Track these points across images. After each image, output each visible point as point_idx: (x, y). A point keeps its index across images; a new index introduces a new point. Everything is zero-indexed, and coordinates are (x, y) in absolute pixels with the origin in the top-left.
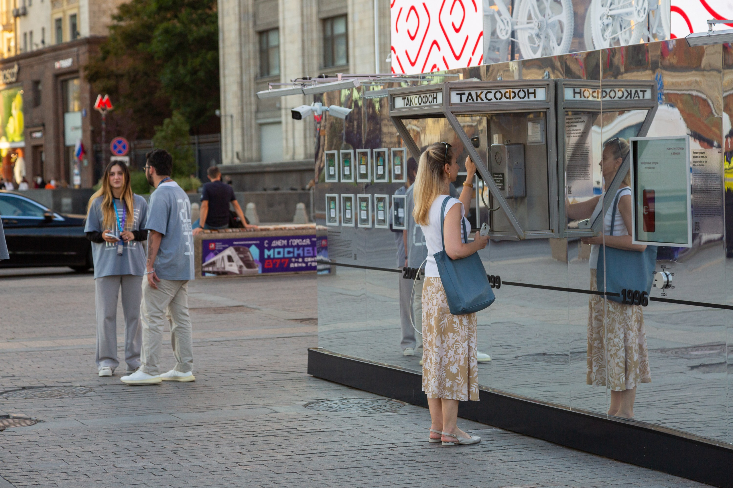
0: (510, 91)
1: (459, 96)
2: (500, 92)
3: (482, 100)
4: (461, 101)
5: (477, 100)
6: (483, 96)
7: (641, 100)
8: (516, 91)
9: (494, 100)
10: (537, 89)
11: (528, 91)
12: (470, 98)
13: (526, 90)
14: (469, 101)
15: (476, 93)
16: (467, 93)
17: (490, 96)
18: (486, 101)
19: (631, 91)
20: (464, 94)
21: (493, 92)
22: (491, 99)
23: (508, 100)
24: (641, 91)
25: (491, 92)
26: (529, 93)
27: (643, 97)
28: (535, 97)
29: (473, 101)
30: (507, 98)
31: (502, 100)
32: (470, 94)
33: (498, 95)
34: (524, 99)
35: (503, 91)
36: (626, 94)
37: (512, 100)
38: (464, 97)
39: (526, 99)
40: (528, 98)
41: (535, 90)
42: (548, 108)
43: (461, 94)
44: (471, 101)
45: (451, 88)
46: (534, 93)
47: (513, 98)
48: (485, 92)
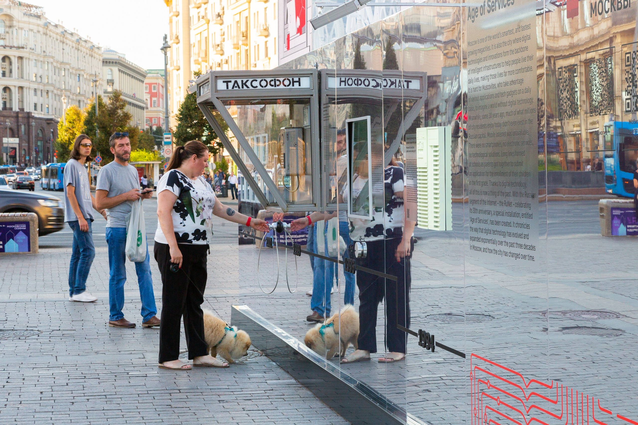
0: (275, 79)
1: (225, 84)
2: (265, 80)
3: (248, 87)
4: (227, 88)
5: (243, 87)
6: (248, 84)
7: (406, 89)
8: (281, 79)
9: (259, 87)
10: (301, 78)
11: (293, 79)
12: (236, 85)
13: (291, 79)
14: (235, 88)
15: (242, 81)
16: (233, 81)
17: (255, 84)
18: (251, 88)
19: (396, 80)
20: (230, 82)
21: (259, 80)
22: (257, 87)
23: (274, 87)
24: (405, 81)
25: (256, 81)
26: (294, 82)
27: (408, 87)
28: (300, 85)
29: (239, 88)
30: (272, 86)
31: (267, 88)
32: (236, 82)
33: (264, 83)
34: (289, 87)
35: (269, 80)
36: (389, 83)
37: (277, 87)
38: (231, 85)
39: (291, 86)
40: (293, 85)
41: (299, 79)
42: (312, 95)
43: (227, 82)
44: (237, 88)
45: (216, 77)
46: (299, 82)
47: (278, 86)
48: (251, 80)
